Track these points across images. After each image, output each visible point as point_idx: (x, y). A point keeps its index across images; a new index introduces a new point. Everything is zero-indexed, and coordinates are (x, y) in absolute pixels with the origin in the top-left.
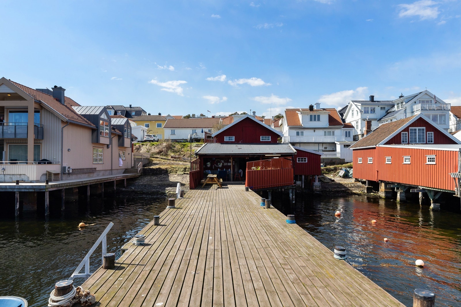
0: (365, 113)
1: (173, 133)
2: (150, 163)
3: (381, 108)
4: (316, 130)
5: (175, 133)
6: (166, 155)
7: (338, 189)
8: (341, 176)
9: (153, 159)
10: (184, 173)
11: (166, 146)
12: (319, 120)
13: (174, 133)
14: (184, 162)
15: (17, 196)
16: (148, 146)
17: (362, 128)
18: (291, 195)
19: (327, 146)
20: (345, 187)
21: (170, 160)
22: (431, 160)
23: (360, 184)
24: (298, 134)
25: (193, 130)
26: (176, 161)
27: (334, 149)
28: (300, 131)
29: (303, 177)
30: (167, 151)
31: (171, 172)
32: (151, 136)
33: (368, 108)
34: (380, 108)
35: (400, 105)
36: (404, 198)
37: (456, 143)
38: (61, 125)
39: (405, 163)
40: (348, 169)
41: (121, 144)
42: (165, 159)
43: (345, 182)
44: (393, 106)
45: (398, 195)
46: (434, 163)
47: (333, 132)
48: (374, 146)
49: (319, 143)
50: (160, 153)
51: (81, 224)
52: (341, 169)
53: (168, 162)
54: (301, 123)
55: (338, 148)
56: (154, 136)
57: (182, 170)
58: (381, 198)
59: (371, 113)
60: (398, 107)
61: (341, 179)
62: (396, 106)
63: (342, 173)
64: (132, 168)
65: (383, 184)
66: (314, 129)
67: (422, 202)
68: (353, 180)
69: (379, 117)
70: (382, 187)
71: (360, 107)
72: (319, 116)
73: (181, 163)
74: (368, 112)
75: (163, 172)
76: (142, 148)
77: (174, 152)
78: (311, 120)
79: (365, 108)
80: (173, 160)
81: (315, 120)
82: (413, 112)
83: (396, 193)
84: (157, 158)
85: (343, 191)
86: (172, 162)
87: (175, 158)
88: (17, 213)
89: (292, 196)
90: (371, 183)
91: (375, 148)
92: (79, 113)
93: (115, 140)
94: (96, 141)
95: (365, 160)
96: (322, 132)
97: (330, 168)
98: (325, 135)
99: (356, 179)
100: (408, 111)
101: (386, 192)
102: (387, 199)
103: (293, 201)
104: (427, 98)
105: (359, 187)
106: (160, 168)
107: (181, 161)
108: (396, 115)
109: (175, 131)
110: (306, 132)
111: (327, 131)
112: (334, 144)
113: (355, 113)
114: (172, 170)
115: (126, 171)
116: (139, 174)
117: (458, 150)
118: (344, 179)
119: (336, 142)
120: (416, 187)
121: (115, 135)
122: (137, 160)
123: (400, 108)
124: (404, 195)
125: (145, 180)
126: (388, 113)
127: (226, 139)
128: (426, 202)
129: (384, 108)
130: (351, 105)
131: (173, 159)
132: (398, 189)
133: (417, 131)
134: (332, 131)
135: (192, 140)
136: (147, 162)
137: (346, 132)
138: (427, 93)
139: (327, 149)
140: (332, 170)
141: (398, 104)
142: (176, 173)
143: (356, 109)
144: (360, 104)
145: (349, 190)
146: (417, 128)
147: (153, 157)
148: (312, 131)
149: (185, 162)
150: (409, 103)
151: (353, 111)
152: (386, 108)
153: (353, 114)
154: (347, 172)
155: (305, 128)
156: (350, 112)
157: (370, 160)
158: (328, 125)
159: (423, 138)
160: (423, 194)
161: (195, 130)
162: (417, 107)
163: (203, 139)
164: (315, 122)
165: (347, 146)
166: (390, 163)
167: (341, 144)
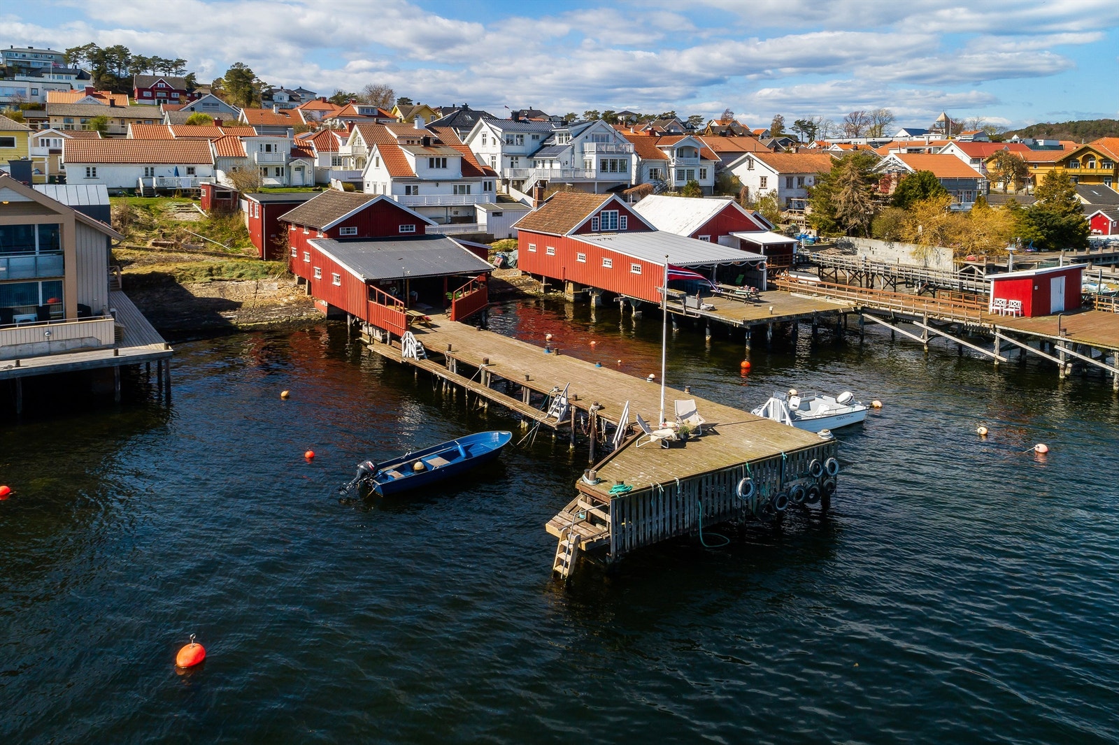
0: (508, 144)
2: (116, 260)
3: (533, 137)
4: (440, 184)
5: (97, 174)
8: (498, 267)
10: (213, 280)
12: (444, 166)
13: (94, 175)
14: (189, 253)
17: (502, 169)
19: (458, 210)
21: (152, 250)
22: (636, 269)
23: (530, 279)
24: (408, 190)
26: (171, 252)
27: (471, 215)
28: (412, 186)
30: (125, 229)
31: (182, 280)
33: (512, 136)
34: (530, 136)
35: (564, 137)
36: (600, 304)
37: (650, 231)
39: (604, 265)
40: (506, 254)
42: (139, 249)
43: (508, 276)
44: (551, 134)
45: (593, 300)
46: (640, 273)
47: (469, 187)
48: (560, 235)
49: (447, 207)
52: (495, 254)
53: (155, 255)
54: (413, 170)
55: (482, 217)
57: (205, 273)
58: (567, 301)
60: (561, 140)
61: (497, 270)
62: (557, 138)
63: (498, 261)
65: (571, 285)
66: (437, 182)
67: (623, 310)
68: (518, 273)
69: (530, 151)
70: (570, 288)
71: (499, 134)
72: (444, 160)
73: (186, 256)
74: (512, 144)
75: (164, 280)
78: (431, 166)
79: (508, 136)
80: (161, 250)
81: (438, 165)
82: (583, 153)
83: (591, 298)
86: (166, 255)
87: (162, 245)
90: (550, 280)
91: (560, 237)
95: (541, 249)
96: (450, 187)
98: (455, 192)
100: (577, 150)
101: (575, 295)
102: (576, 303)
104: (602, 132)
105: (529, 284)
106: (154, 273)
107: (182, 252)
108: (560, 155)
109: (97, 170)
110: (421, 187)
111: (458, 184)
112: (474, 209)
113: (489, 141)
114: (183, 275)
118: (503, 272)
119: (476, 206)
120: (617, 295)
123: (564, 144)
124: (599, 299)
126: (544, 146)
127: (343, 232)
129: (538, 137)
130: (482, 124)
131: (159, 248)
132: (592, 293)
133: (610, 215)
134: (466, 184)
135: (149, 192)
138: (603, 124)
139: (459, 218)
142: (195, 280)
143: (490, 135)
144: (501, 130)
146: (610, 211)
148: (434, 184)
149: (193, 253)
150: (579, 138)
151: (484, 136)
152: (542, 138)
153: (484, 141)
154: (506, 259)
155: (420, 181)
156: (479, 137)
157: (550, 251)
158: (461, 176)
159: (616, 224)
160: (625, 302)
161: (152, 169)
162: (590, 147)
163: (182, 190)
164: (438, 169)
165: (497, 214)
166: (584, 261)
167: (487, 212)
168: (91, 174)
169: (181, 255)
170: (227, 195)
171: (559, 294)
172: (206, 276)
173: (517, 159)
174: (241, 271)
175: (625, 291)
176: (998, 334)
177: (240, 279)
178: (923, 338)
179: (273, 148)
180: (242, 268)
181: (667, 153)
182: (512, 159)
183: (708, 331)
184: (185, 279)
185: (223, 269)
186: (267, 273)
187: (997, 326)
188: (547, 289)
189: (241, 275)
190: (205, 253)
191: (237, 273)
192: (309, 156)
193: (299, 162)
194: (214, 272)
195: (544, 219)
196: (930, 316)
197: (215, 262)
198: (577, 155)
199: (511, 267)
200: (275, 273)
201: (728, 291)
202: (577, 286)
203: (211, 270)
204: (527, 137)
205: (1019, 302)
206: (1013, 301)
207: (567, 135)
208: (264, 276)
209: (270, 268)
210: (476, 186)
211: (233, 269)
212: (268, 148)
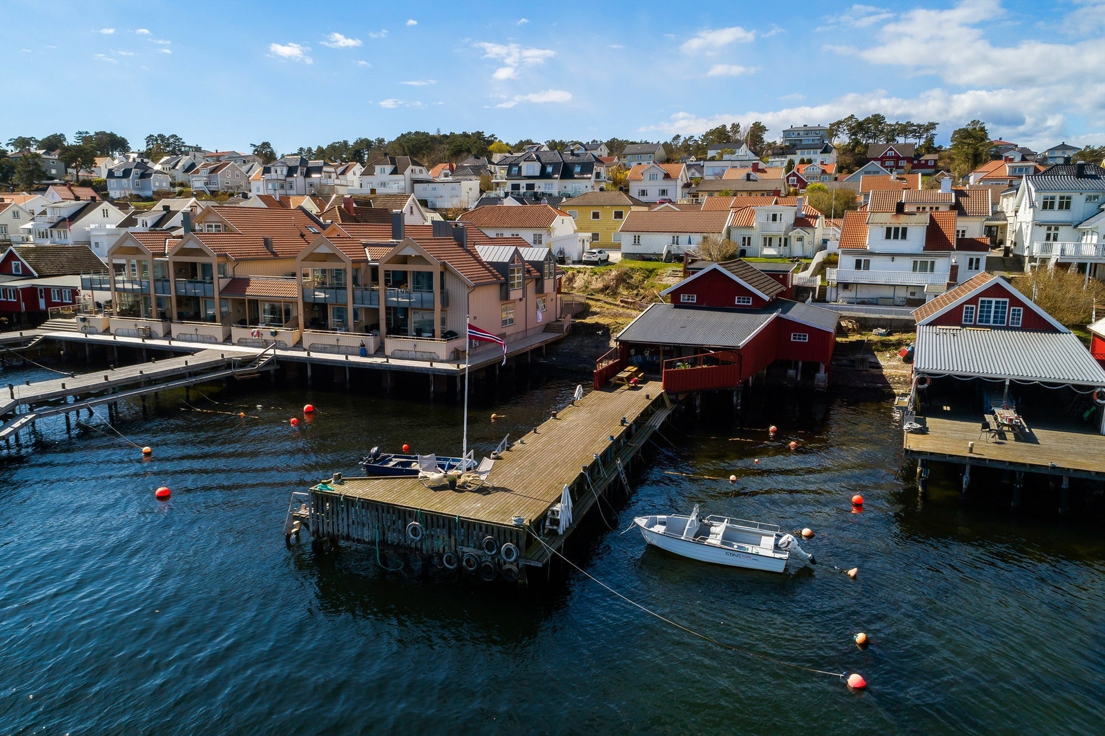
0: (1044, 208)
1: (637, 241)
2: (585, 311)
3: (1089, 199)
4: (896, 258)
5: (641, 241)
6: (615, 294)
7: (870, 385)
9: (591, 302)
11: (616, 276)
12: (904, 237)
13: (639, 243)
15: (432, 378)
16: (587, 275)
17: (1031, 242)
18: (735, 398)
19: (916, 290)
21: (617, 305)
24: (858, 265)
25: (674, 237)
26: (628, 308)
28: (862, 259)
29: (800, 364)
30: (617, 287)
31: (613, 331)
32: (595, 253)
33: (1053, 198)
38: (467, 291)
41: (540, 290)
42: (610, 304)
47: (933, 263)
50: (606, 288)
51: (493, 415)
53: (615, 309)
54: (867, 242)
56: (600, 252)
59: (1061, 207)
64: (557, 321)
66: (893, 256)
69: (1077, 218)
72: (905, 230)
74: (1052, 207)
76: (576, 278)
77: (630, 287)
78: (888, 237)
80: (623, 307)
81: (896, 237)
84: (599, 300)
86: (621, 310)
87: (626, 303)
88: (432, 396)
89: (737, 399)
92: (484, 260)
93: (531, 287)
94: (505, 297)
96: (909, 262)
97: (891, 341)
98: (914, 269)
103: (737, 406)
107: (635, 309)
109: (641, 238)
110: (874, 261)
111: (919, 260)
115: (548, 328)
116: (566, 334)
119: (928, 286)
121: (531, 278)
122: (566, 307)
125: (574, 343)
126: (1100, 211)
127: (684, 298)
129: (1095, 198)
130: (1024, 185)
131: (623, 304)
133: (993, 305)
134: (929, 260)
136: (580, 309)
137: (971, 260)
140: (893, 345)
146: (994, 300)
147: (593, 299)
148: (889, 258)
155: (872, 254)
158: (922, 249)
159: (1003, 317)
161: (678, 237)
164: (895, 241)
169: (630, 311)
173: (1057, 229)
179: (778, 217)
182: (1049, 229)
184: (615, 331)
192: (810, 226)
193: (799, 232)
204: (1078, 199)
210: (943, 263)
212: (774, 218)
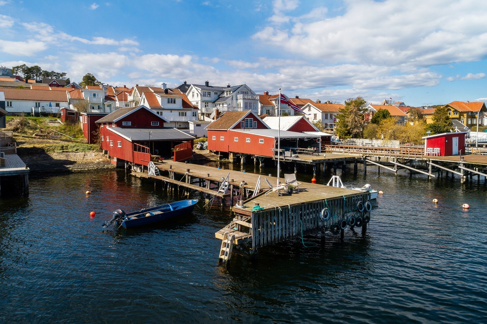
0: (204, 96)
2: (15, 141)
3: (215, 93)
4: (173, 111)
5: (12, 105)
7: (201, 158)
8: (198, 149)
9: (15, 137)
10: (63, 152)
12: (174, 102)
13: (11, 106)
14: (53, 139)
17: (201, 108)
19: (181, 124)
20: (205, 157)
21: (35, 138)
22: (261, 141)
23: (213, 154)
25: (36, 103)
26: (44, 139)
27: (187, 127)
28: (160, 111)
30: (23, 129)
31: (48, 151)
33: (206, 92)
34: (214, 93)
36: (245, 162)
37: (267, 128)
39: (247, 142)
40: (202, 143)
42: (28, 137)
43: (203, 153)
44: (223, 92)
45: (242, 160)
46: (263, 143)
47: (186, 113)
48: (226, 130)
49: (175, 122)
52: (197, 143)
54: (161, 105)
55: (192, 127)
57: (59, 148)
58: (230, 163)
59: (208, 96)
60: (227, 94)
61: (198, 150)
62: (225, 93)
63: (199, 146)
65: (232, 154)
66: (171, 110)
67: (256, 163)
68: (208, 152)
69: (213, 100)
70: (231, 156)
71: (200, 91)
72: (175, 99)
73: (51, 141)
74: (206, 96)
75: (39, 151)
77: (32, 128)
78: (169, 102)
79: (203, 92)
80: (39, 138)
81: (171, 102)
82: (237, 99)
83: (241, 159)
85: (204, 159)
86: (41, 140)
90: (222, 153)
91: (226, 131)
95: (218, 138)
96: (177, 113)
98: (180, 115)
99: (210, 150)
100: (234, 98)
101: (234, 159)
102: (234, 163)
104: (245, 90)
105: (213, 156)
106: (34, 147)
108: (227, 101)
109: (12, 103)
110: (164, 112)
111: (181, 112)
112: (188, 123)
113: (195, 95)
114: (48, 149)
117: (274, 137)
118: (201, 151)
119: (189, 122)
120: (253, 155)
123: (228, 96)
124: (245, 160)
126: (220, 98)
128: (258, 163)
129: (217, 93)
130: (192, 88)
131: (38, 137)
132: (241, 157)
133: (249, 121)
134: (184, 112)
135: (37, 114)
136: (9, 141)
137: (193, 113)
138: (245, 86)
139: (181, 127)
141: (227, 92)
142: (54, 151)
143: (196, 92)
144: (201, 89)
145: (208, 158)
146: (249, 119)
148: (169, 111)
149: (55, 140)
150: (235, 92)
151: (193, 93)
152: (218, 94)
153: (193, 95)
154: (202, 145)
155: (163, 109)
156: (191, 94)
157: (222, 138)
158: (182, 108)
159: (252, 125)
160: (256, 159)
161: (39, 103)
162: (240, 96)
163: (53, 114)
164: (172, 104)
165: (198, 125)
166: (237, 141)
167: (194, 124)
168: (9, 105)
169: (49, 140)
170: (73, 114)
171: (226, 160)
172: (60, 150)
173: (208, 103)
174: (78, 148)
175: (257, 153)
176: (431, 163)
177: (77, 152)
178: (395, 169)
179: (97, 95)
180: (78, 147)
181: (274, 102)
182: (206, 103)
183: (295, 168)
184: (49, 151)
185: (69, 147)
186: (90, 149)
187: (430, 159)
188: (221, 158)
189: (77, 150)
190: (61, 140)
191: (75, 148)
192: (113, 100)
193: (108, 102)
194: (64, 148)
195: (219, 124)
196: (398, 157)
197: (66, 143)
198: (234, 101)
199: (204, 149)
200: (93, 149)
201: (304, 150)
202: (235, 154)
203: (62, 147)
204: (212, 93)
205: (439, 149)
206: (436, 149)
207: (230, 91)
208: (88, 151)
209: (91, 147)
210: (189, 113)
211: (74, 147)
212: (94, 95)
